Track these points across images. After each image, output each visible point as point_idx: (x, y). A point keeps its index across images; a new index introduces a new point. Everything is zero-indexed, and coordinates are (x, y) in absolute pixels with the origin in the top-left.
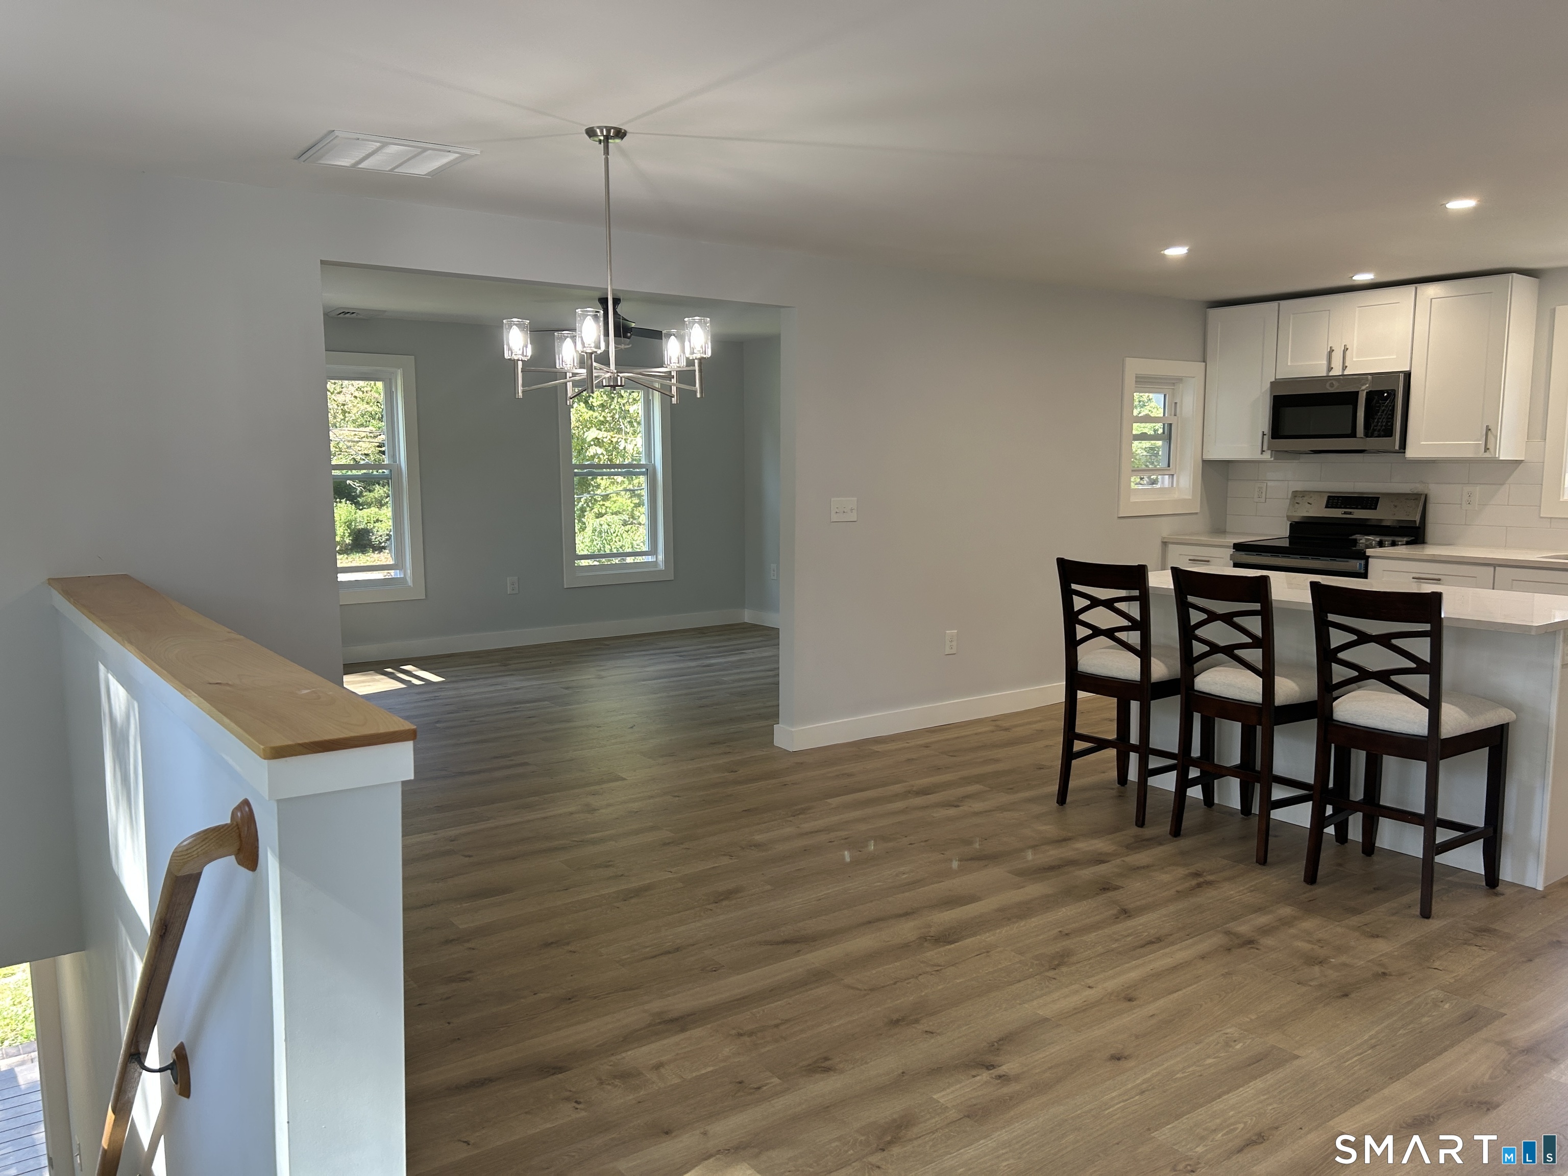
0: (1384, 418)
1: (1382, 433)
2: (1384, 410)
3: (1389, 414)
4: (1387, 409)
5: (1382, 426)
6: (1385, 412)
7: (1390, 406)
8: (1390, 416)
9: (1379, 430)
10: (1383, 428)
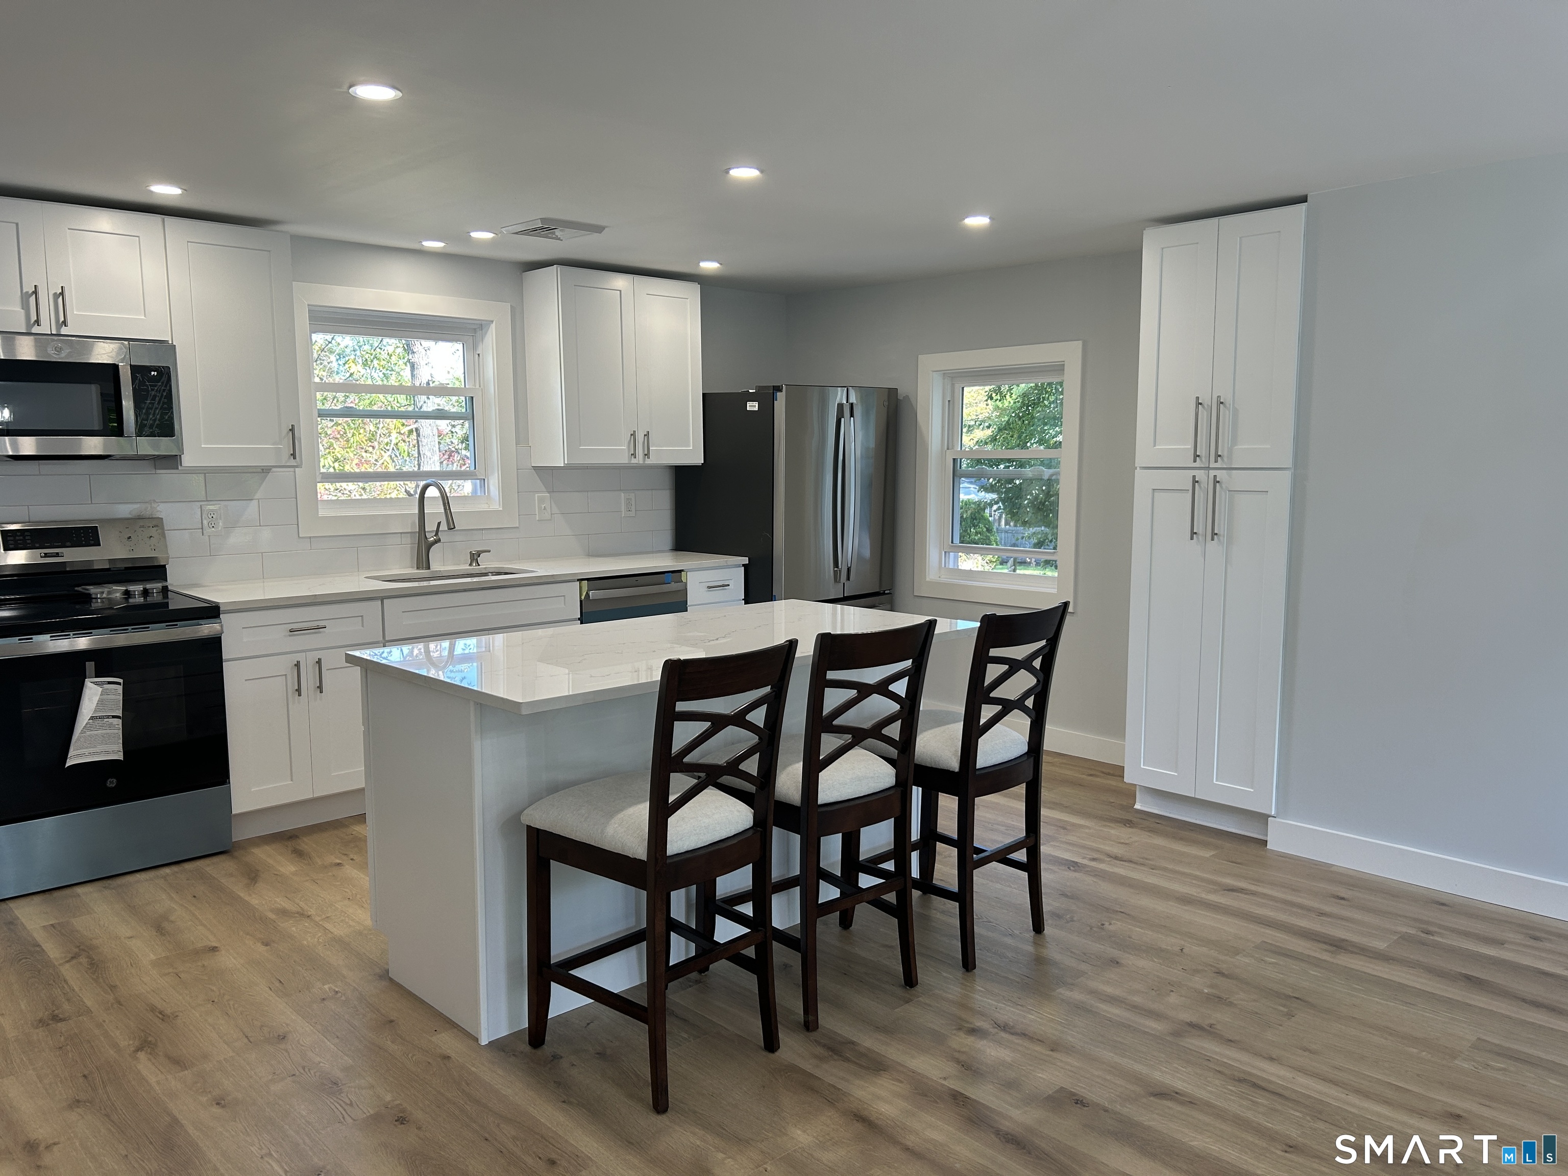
0: (156, 408)
1: (157, 431)
2: (155, 396)
3: (164, 403)
4: (160, 395)
5: (155, 420)
6: (157, 399)
7: (164, 390)
8: (165, 406)
9: (151, 426)
10: (157, 422)
